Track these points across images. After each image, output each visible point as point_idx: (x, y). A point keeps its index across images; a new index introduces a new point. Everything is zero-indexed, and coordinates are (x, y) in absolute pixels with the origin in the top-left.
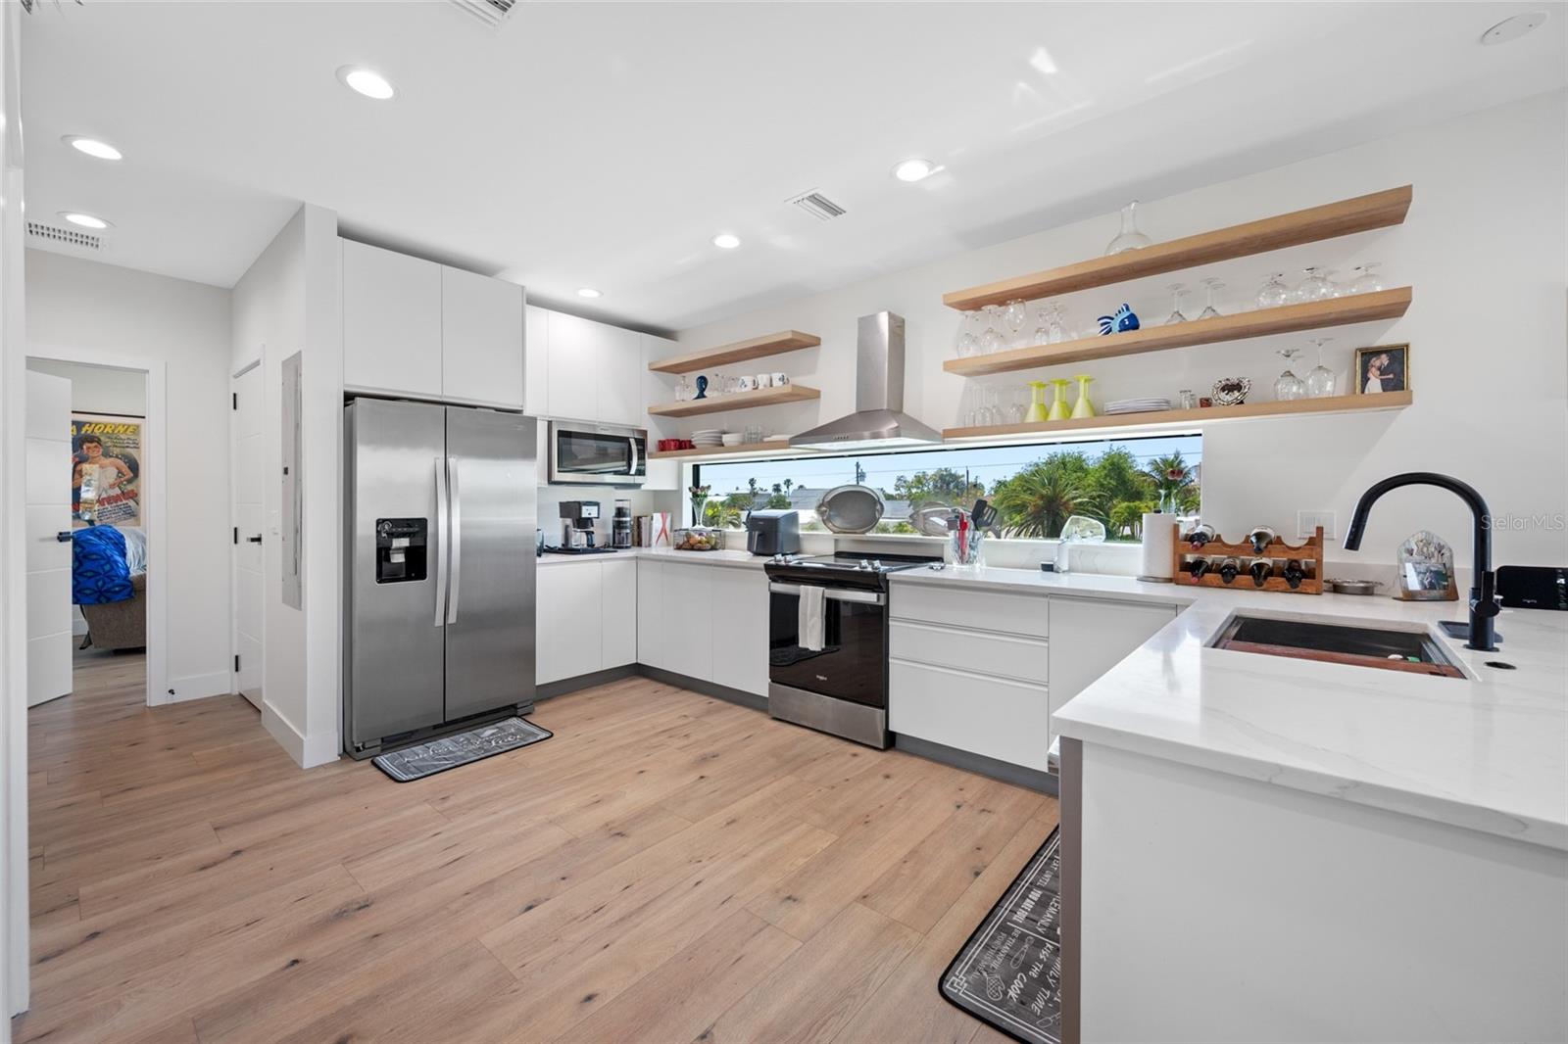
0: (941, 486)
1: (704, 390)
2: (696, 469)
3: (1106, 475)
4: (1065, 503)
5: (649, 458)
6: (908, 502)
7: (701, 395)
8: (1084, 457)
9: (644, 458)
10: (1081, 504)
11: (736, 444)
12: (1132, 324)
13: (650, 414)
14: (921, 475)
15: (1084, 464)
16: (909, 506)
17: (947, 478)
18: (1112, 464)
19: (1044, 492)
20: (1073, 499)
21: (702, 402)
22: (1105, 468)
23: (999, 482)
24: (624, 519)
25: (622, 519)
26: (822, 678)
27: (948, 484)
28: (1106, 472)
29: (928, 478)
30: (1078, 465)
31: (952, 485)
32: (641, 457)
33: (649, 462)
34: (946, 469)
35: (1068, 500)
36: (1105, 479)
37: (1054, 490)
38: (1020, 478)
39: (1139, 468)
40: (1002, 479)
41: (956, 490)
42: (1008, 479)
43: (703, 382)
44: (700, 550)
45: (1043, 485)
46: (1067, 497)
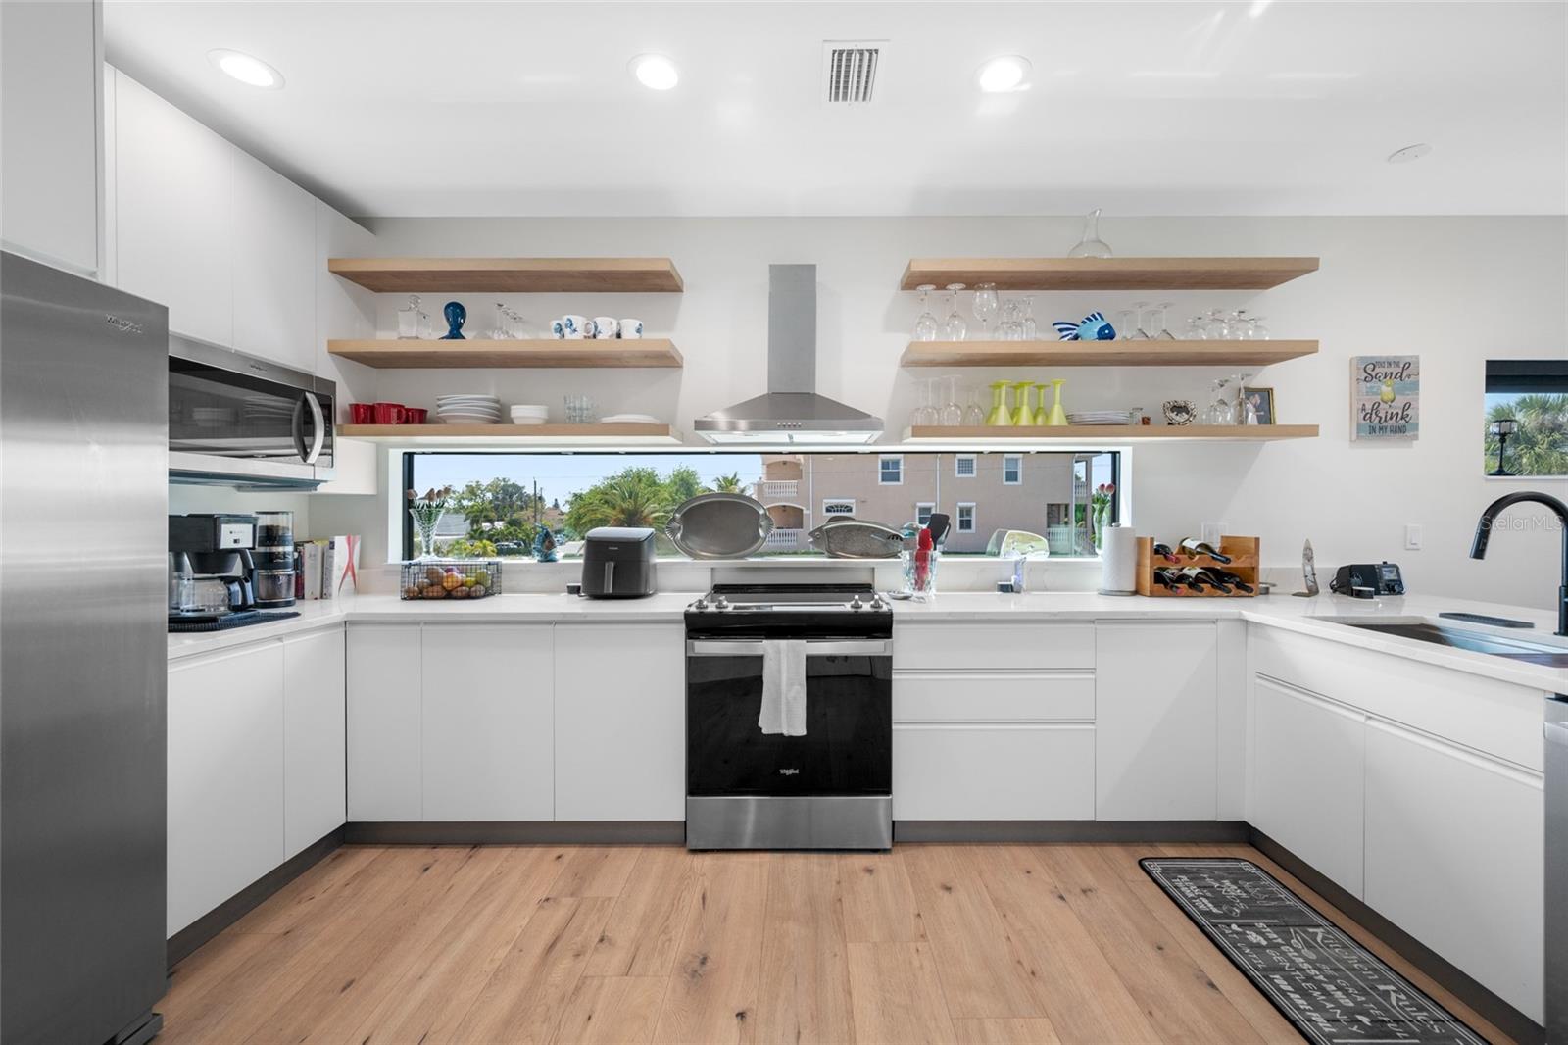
0: (503, 498)
1: (460, 326)
2: (409, 458)
3: (678, 491)
4: (645, 517)
5: (338, 435)
6: (464, 516)
7: (455, 333)
8: (656, 473)
9: (331, 435)
10: (655, 518)
11: (539, 422)
12: (1107, 334)
13: (332, 353)
14: (474, 485)
15: (656, 479)
16: (465, 520)
17: (510, 489)
18: (682, 480)
19: (625, 505)
20: (652, 513)
21: (454, 346)
22: (676, 484)
23: (575, 495)
24: (281, 549)
25: (275, 549)
26: (789, 772)
27: (511, 497)
28: (677, 487)
29: (483, 488)
30: (651, 480)
31: (514, 498)
32: (328, 433)
33: (340, 442)
34: (504, 480)
35: (648, 515)
36: (676, 494)
37: (636, 502)
38: (595, 491)
39: (703, 485)
40: (578, 492)
41: (519, 503)
42: (584, 493)
43: (456, 315)
44: (469, 596)
45: (624, 499)
46: (646, 510)
